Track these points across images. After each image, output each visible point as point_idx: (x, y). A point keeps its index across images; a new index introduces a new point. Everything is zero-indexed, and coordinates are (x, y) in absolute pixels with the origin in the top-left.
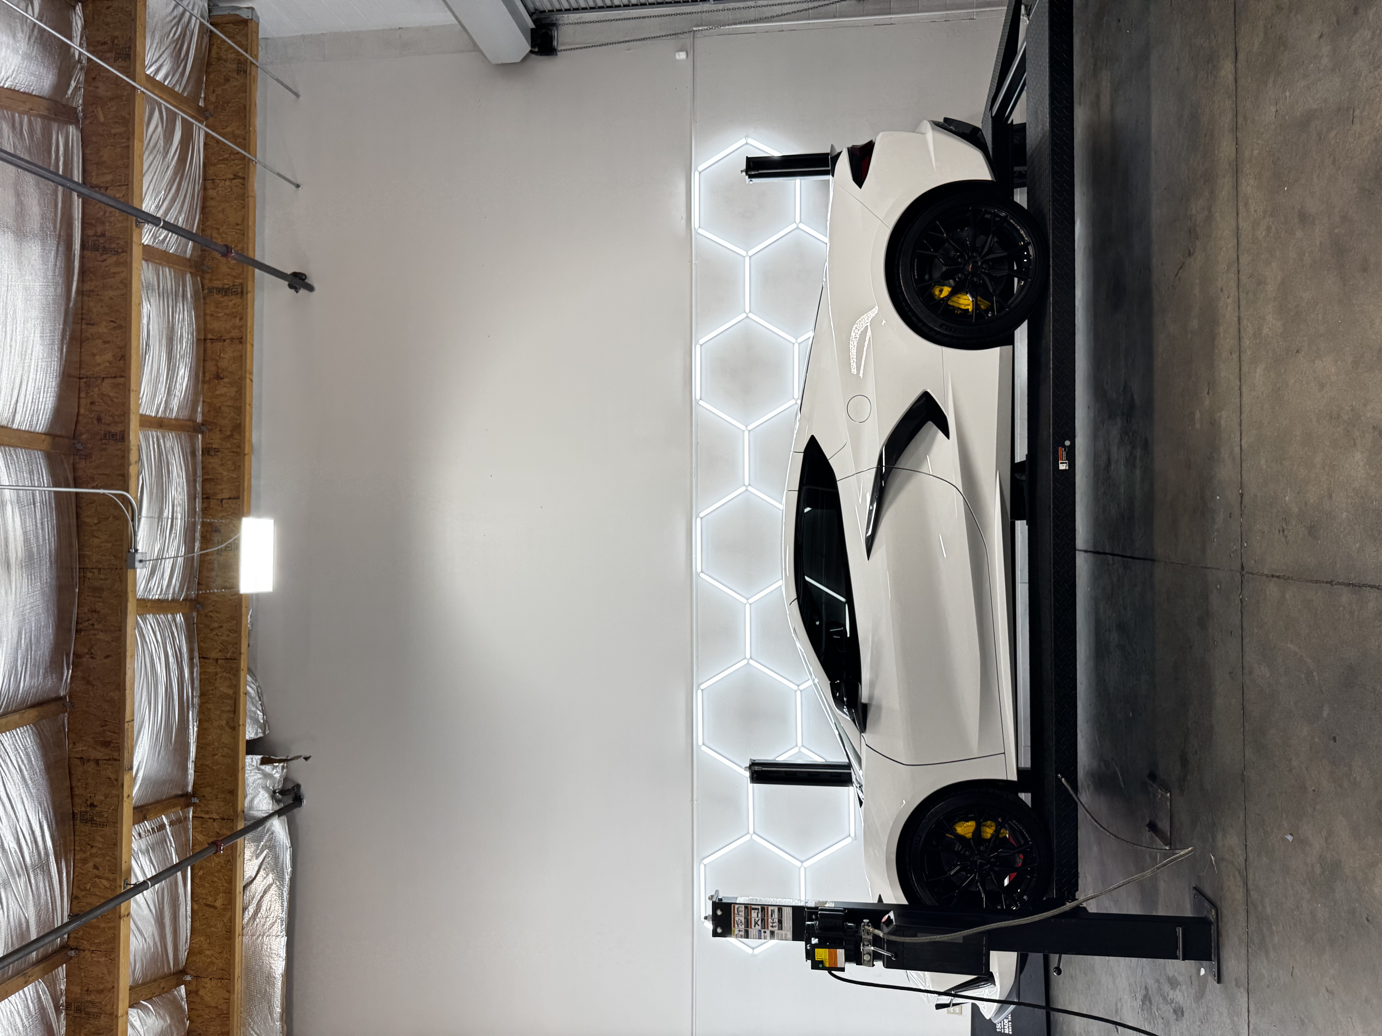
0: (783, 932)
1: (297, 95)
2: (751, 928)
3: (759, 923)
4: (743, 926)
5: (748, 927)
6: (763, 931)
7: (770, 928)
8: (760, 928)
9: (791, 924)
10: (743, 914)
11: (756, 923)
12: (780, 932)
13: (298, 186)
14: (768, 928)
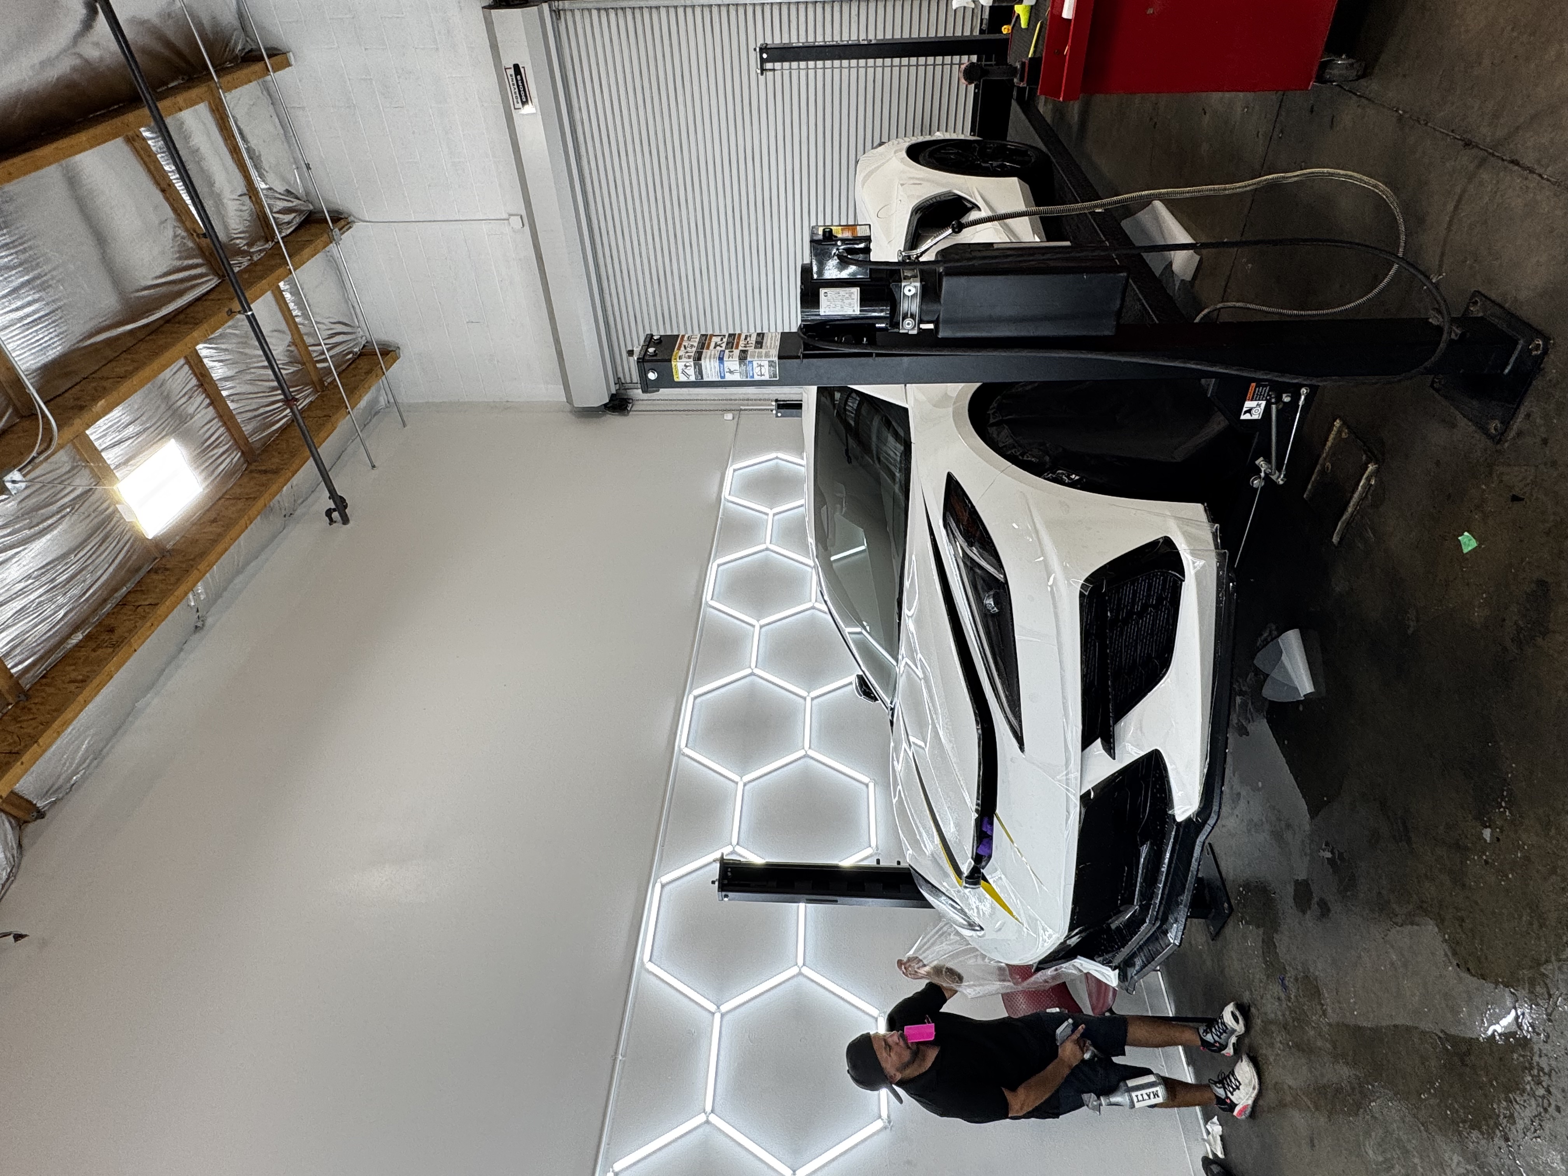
0: (763, 351)
1: (404, 425)
2: (708, 348)
3: (724, 345)
4: (694, 349)
5: (703, 348)
6: (727, 351)
7: (740, 348)
8: (723, 349)
9: (778, 344)
10: (697, 340)
11: (716, 345)
12: (757, 350)
13: (374, 467)
14: (737, 348)
